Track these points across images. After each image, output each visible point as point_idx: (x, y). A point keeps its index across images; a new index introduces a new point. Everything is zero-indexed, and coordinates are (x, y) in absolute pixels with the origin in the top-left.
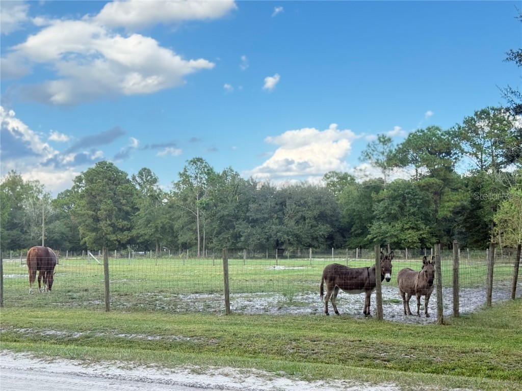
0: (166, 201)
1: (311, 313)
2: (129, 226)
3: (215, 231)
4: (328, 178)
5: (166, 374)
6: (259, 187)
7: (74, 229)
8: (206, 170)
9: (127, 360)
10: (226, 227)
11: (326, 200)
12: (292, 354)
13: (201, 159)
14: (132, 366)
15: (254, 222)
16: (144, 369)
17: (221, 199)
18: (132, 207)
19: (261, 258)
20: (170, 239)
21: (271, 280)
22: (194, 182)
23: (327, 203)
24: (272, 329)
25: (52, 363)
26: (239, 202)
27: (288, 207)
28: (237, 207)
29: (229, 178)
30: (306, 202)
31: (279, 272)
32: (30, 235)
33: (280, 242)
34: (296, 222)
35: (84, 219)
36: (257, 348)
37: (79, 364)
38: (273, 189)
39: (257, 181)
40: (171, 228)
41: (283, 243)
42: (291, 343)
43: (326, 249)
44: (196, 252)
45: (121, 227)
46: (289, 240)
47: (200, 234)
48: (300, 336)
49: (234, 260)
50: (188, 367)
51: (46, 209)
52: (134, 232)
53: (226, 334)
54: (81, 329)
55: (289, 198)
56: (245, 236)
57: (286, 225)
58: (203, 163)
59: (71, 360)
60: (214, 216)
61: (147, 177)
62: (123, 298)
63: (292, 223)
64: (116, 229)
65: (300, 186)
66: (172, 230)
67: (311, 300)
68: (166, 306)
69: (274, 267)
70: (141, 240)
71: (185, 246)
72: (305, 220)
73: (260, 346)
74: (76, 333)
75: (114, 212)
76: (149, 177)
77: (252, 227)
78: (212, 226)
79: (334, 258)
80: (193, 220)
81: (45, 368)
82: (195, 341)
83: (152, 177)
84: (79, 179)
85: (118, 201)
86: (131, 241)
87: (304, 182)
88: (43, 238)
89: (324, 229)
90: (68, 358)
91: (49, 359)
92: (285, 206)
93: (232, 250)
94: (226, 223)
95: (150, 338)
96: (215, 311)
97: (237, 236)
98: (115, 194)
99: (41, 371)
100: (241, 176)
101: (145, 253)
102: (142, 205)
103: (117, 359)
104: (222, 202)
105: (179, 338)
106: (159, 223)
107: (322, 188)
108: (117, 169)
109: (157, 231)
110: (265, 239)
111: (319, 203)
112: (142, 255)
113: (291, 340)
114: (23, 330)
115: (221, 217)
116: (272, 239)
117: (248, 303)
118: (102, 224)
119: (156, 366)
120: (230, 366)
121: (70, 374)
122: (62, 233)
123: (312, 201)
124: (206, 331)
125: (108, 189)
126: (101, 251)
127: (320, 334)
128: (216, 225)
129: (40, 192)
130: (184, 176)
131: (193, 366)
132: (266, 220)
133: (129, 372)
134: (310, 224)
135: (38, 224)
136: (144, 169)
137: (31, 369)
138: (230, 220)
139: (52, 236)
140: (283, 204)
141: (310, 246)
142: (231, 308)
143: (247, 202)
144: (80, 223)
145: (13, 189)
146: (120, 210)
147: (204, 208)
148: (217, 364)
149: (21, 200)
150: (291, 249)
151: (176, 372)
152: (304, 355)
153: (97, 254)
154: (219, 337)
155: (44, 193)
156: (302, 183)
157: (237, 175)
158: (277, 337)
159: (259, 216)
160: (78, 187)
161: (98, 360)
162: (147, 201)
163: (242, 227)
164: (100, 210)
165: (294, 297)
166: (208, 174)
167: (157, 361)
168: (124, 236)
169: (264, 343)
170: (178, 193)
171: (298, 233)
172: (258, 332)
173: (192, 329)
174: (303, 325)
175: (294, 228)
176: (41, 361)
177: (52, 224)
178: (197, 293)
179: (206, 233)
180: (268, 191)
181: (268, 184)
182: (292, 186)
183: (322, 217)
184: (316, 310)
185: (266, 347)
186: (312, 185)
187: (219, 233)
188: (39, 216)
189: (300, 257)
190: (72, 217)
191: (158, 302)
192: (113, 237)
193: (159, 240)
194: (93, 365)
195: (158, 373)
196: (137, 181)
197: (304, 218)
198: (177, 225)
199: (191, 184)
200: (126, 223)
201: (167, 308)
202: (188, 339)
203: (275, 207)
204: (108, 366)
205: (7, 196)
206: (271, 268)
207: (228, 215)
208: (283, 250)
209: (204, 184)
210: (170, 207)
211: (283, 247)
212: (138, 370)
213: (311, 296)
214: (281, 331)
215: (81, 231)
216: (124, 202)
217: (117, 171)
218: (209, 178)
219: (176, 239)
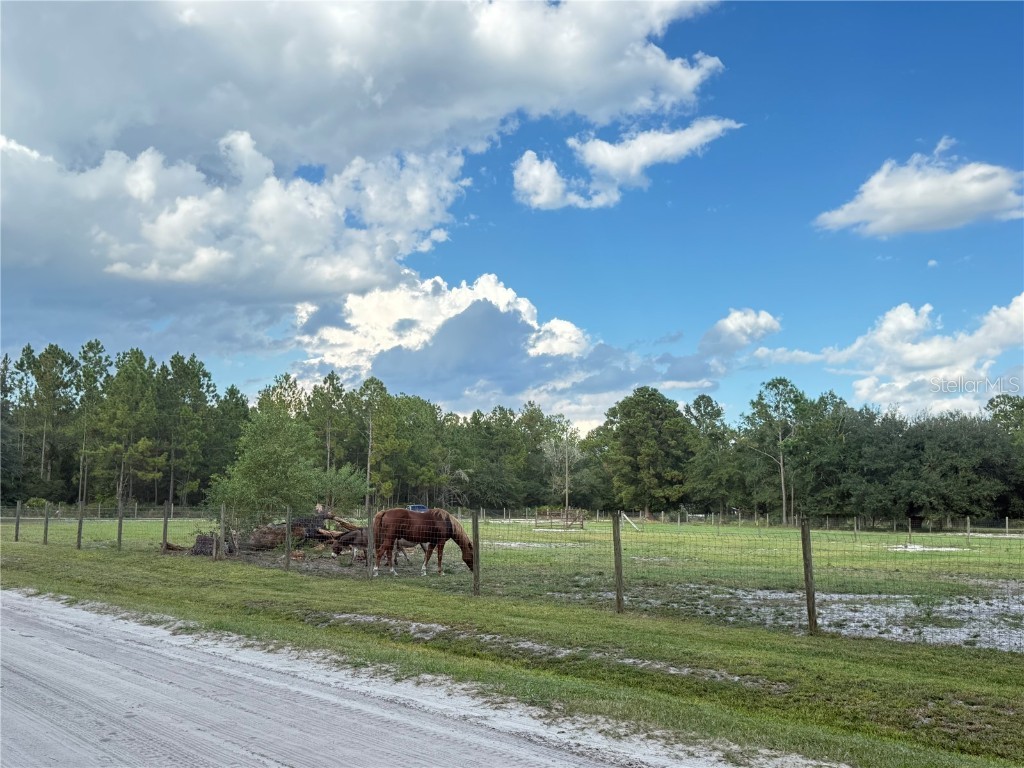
0: (733, 442)
1: (966, 643)
2: (680, 478)
3: (809, 488)
4: (996, 406)
5: (677, 757)
6: (878, 420)
7: (607, 480)
8: (792, 396)
9: (616, 718)
10: (826, 481)
11: (993, 440)
12: (928, 728)
13: (785, 380)
14: (622, 731)
15: (873, 475)
16: (642, 740)
17: (815, 440)
18: (685, 451)
19: (884, 530)
20: (740, 497)
21: (897, 570)
22: (774, 414)
23: (995, 446)
24: (891, 670)
25: (501, 708)
26: (847, 444)
27: (927, 451)
28: (843, 451)
29: (830, 408)
30: (957, 444)
31: (913, 555)
32: (551, 488)
33: (916, 506)
34: (943, 476)
35: (619, 467)
36: (859, 710)
37: (540, 717)
38: (902, 424)
39: (875, 412)
40: (742, 481)
41: (920, 508)
42: (926, 705)
43: (995, 519)
44: (781, 517)
45: (669, 478)
46: (931, 503)
47: (786, 490)
48: (945, 691)
49: (840, 532)
50: (720, 746)
51: (570, 453)
52: (687, 487)
53: (805, 675)
54: (570, 643)
55: (930, 438)
56: (858, 496)
57: (926, 480)
58: (787, 386)
59: (530, 708)
60: (806, 464)
61: (706, 409)
62: (652, 590)
63: (935, 476)
64: (663, 482)
65: (947, 419)
66: (744, 484)
67: (967, 616)
68: (712, 609)
69: (906, 547)
70: (697, 498)
71: (763, 509)
72: (957, 472)
73: (866, 705)
74: (561, 649)
75: (660, 458)
76: (709, 408)
77: (868, 481)
78: (803, 479)
79: (1010, 532)
80: (774, 470)
81: (485, 718)
82: (747, 684)
83: (713, 408)
84: (613, 412)
85: (666, 441)
86: (684, 499)
87: (954, 413)
88: (566, 491)
89: (991, 487)
90: (525, 703)
91: (498, 700)
92: (923, 450)
93: (838, 516)
94: (826, 477)
95: (672, 671)
96: (792, 626)
97: (845, 496)
98: (660, 432)
99: (479, 724)
100: (850, 405)
101: (706, 517)
102: (699, 448)
103: (600, 713)
104: (819, 443)
105: (721, 675)
106: (724, 474)
107: (985, 421)
108: (663, 396)
109: (720, 484)
110: (890, 500)
111: (981, 445)
112: (700, 519)
113: (926, 698)
114: (488, 637)
115: (817, 467)
116: (901, 501)
117: (851, 614)
118: (643, 474)
119: (664, 737)
120: (798, 752)
121: (518, 735)
122: (592, 486)
123: (969, 443)
124: (769, 666)
125: (651, 425)
126: (644, 510)
127: (986, 690)
128: (810, 477)
129: (564, 430)
130: (759, 405)
131: (729, 746)
132: (891, 471)
133: (614, 745)
134: (966, 479)
135: (561, 473)
136: (702, 397)
137: (465, 718)
138: (832, 471)
139: (579, 489)
140: (919, 447)
141: (968, 513)
142: (819, 621)
143: (860, 442)
144: (614, 472)
145: (530, 427)
146: (667, 454)
147: (791, 453)
148: (774, 744)
149: (540, 441)
150: (935, 517)
151: (697, 754)
152: (951, 731)
153: (638, 516)
154: (791, 681)
155: (569, 430)
156: (951, 414)
157: (843, 402)
158: (899, 689)
159: (880, 464)
160: (612, 422)
161: (569, 712)
162: (706, 443)
163: (852, 482)
164: (639, 454)
165: (935, 608)
166: (796, 402)
167: (666, 727)
168: (674, 493)
169: (874, 700)
170: (751, 430)
171: (945, 491)
172: (865, 677)
173: (746, 660)
174: (950, 666)
175: (938, 484)
176: (486, 702)
177: (579, 473)
178: (767, 589)
179: (795, 490)
180: (893, 425)
181: (893, 416)
182: (933, 418)
183: (986, 468)
184: (975, 637)
185: (875, 709)
186: (968, 417)
187: (816, 490)
188: (562, 462)
189: (951, 531)
190: (605, 465)
191: (701, 602)
192: (659, 493)
193: (724, 499)
194: (560, 720)
195: (664, 752)
196: (692, 414)
197: (956, 470)
198: (749, 478)
199: (770, 416)
200: (676, 472)
201: (713, 614)
202: (737, 678)
203: (905, 452)
204: (584, 726)
205: (523, 436)
206: (900, 548)
207: (829, 464)
208: (922, 519)
209: (790, 417)
210: (739, 451)
211: (921, 514)
212: (630, 741)
213: (966, 608)
214: (908, 677)
215: (616, 484)
216: (673, 443)
217: (663, 400)
218: (797, 408)
219: (750, 498)
